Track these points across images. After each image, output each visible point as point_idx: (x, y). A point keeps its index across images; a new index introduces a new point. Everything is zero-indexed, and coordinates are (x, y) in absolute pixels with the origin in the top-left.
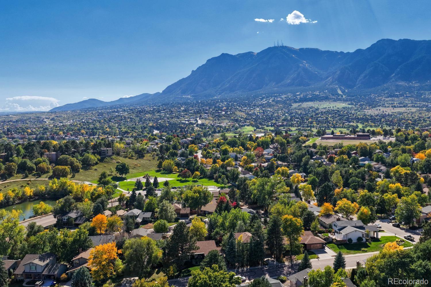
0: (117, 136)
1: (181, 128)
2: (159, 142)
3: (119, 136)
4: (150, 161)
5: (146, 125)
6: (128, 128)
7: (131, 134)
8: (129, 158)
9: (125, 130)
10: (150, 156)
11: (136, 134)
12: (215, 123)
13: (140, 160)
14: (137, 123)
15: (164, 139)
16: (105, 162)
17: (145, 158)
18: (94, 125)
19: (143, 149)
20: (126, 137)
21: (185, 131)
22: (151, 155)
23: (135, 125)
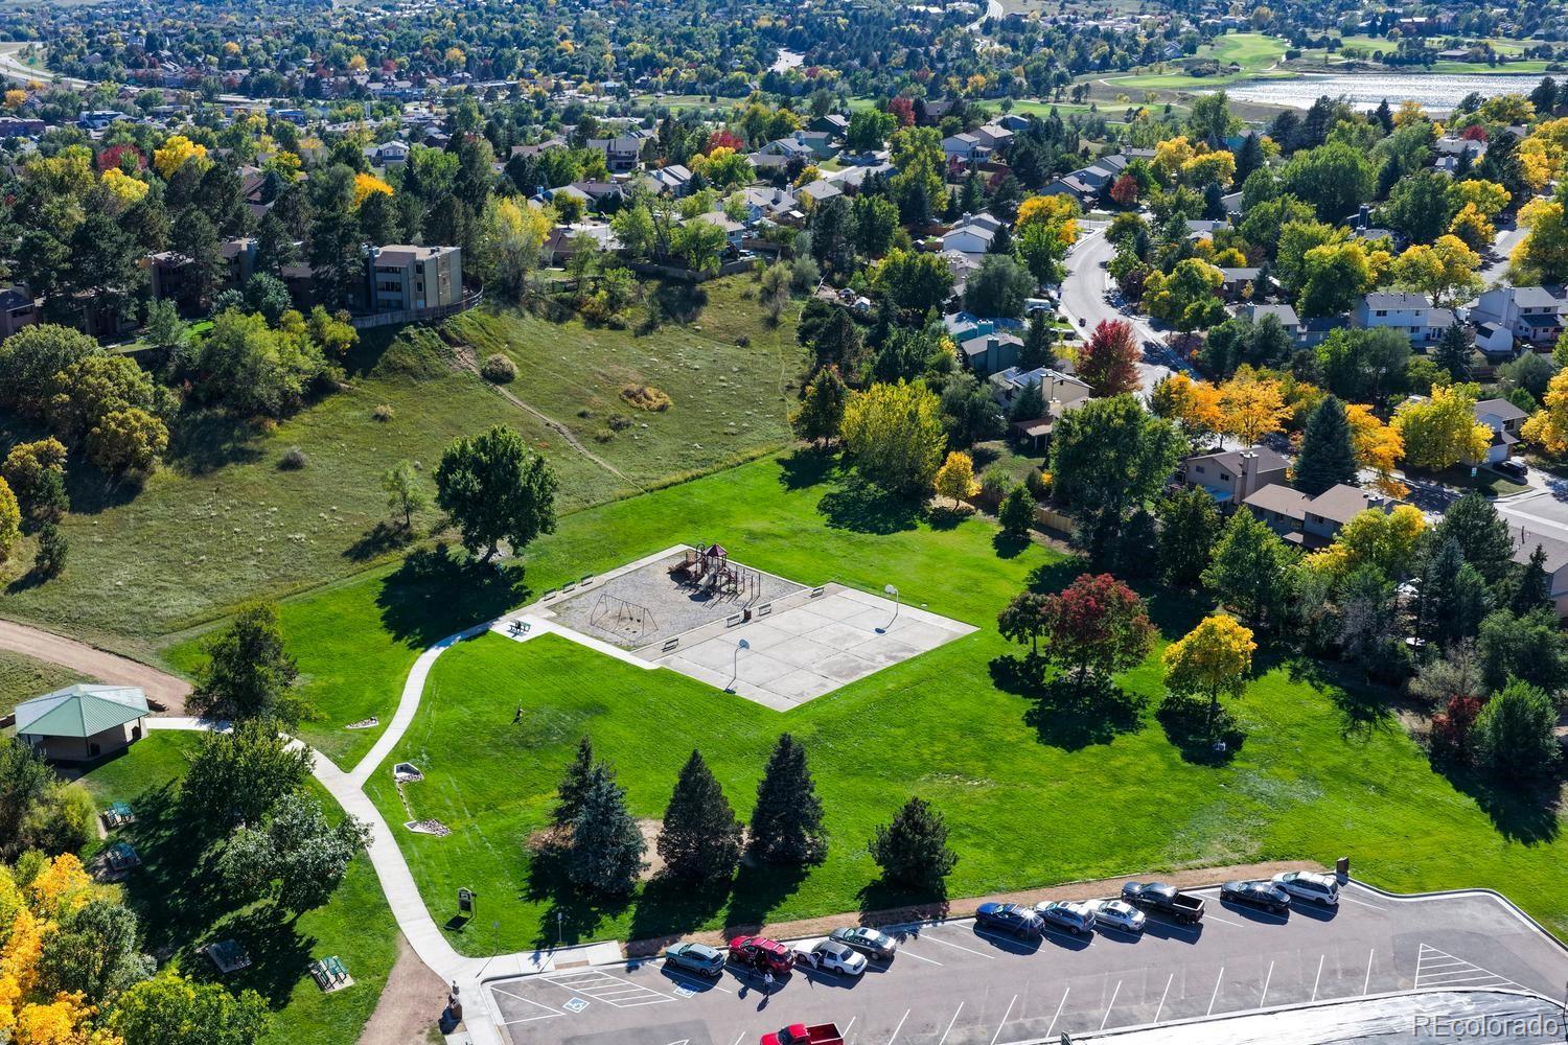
0: (605, 79)
1: (907, 39)
2: (806, 149)
3: (611, 84)
4: (744, 343)
5: (744, 24)
6: (661, 37)
7: (668, 71)
8: (594, 321)
9: (646, 48)
10: (747, 296)
11: (692, 72)
12: (1075, 13)
13: (669, 332)
14: (704, 15)
15: (836, 130)
16: (391, 368)
17: (707, 317)
18: (513, 21)
19: (700, 245)
20: (643, 86)
21: (932, 58)
22: (756, 288)
23: (694, 23)
